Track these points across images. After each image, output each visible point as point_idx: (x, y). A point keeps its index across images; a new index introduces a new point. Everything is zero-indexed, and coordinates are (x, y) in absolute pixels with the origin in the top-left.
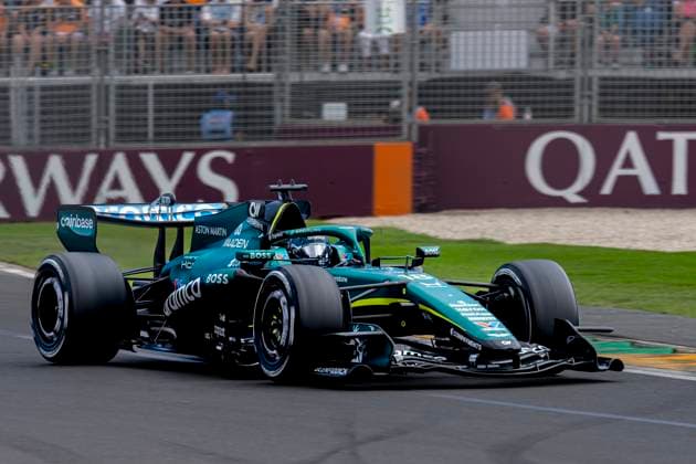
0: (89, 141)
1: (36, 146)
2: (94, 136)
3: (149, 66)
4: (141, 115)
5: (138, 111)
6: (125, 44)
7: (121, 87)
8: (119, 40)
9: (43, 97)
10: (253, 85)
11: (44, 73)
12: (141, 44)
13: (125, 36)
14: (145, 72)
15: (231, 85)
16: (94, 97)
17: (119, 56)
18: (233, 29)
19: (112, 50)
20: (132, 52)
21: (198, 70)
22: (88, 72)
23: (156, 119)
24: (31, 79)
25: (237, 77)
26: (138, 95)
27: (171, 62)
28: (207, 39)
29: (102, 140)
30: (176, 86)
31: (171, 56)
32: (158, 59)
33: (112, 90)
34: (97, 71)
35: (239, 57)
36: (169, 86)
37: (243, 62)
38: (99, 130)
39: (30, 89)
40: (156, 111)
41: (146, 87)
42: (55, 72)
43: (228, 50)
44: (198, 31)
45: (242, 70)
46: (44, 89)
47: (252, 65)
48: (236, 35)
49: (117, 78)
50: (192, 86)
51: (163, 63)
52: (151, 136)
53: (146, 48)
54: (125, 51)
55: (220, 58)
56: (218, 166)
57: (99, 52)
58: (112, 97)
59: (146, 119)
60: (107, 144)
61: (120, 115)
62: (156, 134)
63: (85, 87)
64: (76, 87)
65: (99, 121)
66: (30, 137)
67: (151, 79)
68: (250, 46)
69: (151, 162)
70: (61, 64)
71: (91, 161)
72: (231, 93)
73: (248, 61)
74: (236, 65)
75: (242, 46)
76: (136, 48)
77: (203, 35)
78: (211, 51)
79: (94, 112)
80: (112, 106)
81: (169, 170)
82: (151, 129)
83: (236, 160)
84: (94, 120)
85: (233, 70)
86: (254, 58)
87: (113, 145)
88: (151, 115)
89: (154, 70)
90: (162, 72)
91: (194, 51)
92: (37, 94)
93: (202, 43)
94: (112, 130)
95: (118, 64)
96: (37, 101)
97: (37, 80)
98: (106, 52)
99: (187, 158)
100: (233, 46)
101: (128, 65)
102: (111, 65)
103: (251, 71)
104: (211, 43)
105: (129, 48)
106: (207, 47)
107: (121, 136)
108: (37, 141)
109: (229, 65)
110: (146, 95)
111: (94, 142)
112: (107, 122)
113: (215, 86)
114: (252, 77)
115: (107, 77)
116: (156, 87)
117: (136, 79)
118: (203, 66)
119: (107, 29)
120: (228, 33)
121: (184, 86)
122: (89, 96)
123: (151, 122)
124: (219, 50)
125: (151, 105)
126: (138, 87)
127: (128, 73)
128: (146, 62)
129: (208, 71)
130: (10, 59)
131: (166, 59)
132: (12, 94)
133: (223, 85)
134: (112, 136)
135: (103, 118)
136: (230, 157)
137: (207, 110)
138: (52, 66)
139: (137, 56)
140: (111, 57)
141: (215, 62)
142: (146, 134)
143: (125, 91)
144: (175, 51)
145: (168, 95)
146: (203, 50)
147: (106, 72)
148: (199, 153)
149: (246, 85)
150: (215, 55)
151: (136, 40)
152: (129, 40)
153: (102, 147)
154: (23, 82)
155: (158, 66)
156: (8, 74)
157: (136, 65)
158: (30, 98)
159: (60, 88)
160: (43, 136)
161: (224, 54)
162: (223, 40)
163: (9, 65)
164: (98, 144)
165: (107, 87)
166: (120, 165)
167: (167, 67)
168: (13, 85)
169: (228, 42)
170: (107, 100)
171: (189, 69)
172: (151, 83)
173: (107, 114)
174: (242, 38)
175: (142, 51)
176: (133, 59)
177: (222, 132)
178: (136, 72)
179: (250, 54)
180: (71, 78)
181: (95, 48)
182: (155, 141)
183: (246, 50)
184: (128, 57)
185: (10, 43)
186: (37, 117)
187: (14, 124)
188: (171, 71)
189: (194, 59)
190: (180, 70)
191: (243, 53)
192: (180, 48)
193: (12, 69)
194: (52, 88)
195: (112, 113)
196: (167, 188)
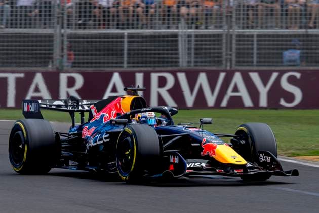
0: (221, 65)
1: (192, 67)
2: (224, 62)
3: (254, 25)
4: (251, 52)
5: (248, 49)
6: (242, 12)
7: (239, 36)
8: (238, 10)
9: (196, 41)
10: (312, 36)
11: (197, 28)
12: (250, 12)
13: (242, 8)
14: (252, 28)
15: (299, 36)
16: (224, 41)
17: (238, 19)
18: (301, 5)
19: (234, 15)
20: (245, 17)
21: (281, 27)
22: (221, 27)
23: (258, 54)
24: (190, 31)
25: (303, 31)
26: (248, 41)
27: (267, 23)
28: (287, 10)
29: (229, 64)
30: (269, 36)
31: (267, 19)
32: (260, 21)
33: (234, 37)
34: (226, 27)
35: (304, 21)
36: (265, 36)
37: (306, 23)
38: (226, 59)
39: (189, 36)
40: (258, 49)
41: (252, 36)
42: (203, 27)
43: (298, 16)
44: (282, 6)
45: (306, 28)
46: (197, 36)
47: (311, 25)
48: (303, 8)
49: (236, 31)
50: (278, 36)
51: (262, 23)
52: (255, 63)
53: (253, 15)
54: (241, 16)
55: (293, 21)
56: (292, 80)
57: (227, 16)
58: (234, 41)
59: (252, 54)
60: (231, 67)
61: (238, 51)
62: (257, 62)
63: (219, 35)
64: (214, 36)
65: (227, 55)
66: (189, 62)
67: (255, 32)
68: (311, 14)
69: (255, 77)
70: (206, 23)
71: (222, 75)
72: (300, 40)
73: (309, 22)
74: (303, 25)
75: (306, 15)
76: (248, 15)
77: (284, 8)
78: (289, 17)
79: (224, 49)
80: (234, 46)
81: (265, 82)
82: (255, 59)
83: (301, 76)
84: (224, 54)
85: (301, 28)
86: (312, 21)
87: (234, 67)
88: (255, 51)
89: (257, 27)
90: (262, 28)
91: (279, 17)
92: (193, 39)
93: (284, 12)
94: (234, 59)
95: (237, 23)
96: (193, 43)
97: (193, 31)
98: (231, 17)
99: (275, 75)
100: (301, 15)
101: (243, 24)
102: (234, 24)
103: (311, 28)
104: (289, 12)
105: (244, 14)
106: (286, 15)
107: (238, 62)
108: (192, 64)
109: (298, 25)
110: (253, 41)
111: (224, 66)
112: (231, 55)
113: (290, 36)
114: (310, 31)
115: (231, 31)
116: (258, 36)
117: (247, 32)
118: (284, 25)
119: (232, 4)
120: (298, 7)
121: (273, 36)
122: (221, 40)
123: (255, 55)
124: (293, 16)
125: (255, 46)
126: (248, 36)
127: (243, 28)
128: (253, 22)
129: (287, 28)
130: (178, 20)
131: (264, 21)
132: (180, 38)
133: (295, 36)
134: (234, 62)
135: (229, 53)
136: (298, 75)
137: (286, 49)
138: (201, 24)
139: (248, 19)
140: (234, 19)
141: (291, 23)
142: (252, 62)
143: (241, 38)
144: (269, 17)
145: (265, 40)
146: (284, 17)
147: (231, 27)
148: (281, 73)
149: (308, 36)
150: (291, 19)
151: (248, 10)
152: (244, 10)
153: (228, 68)
154: (185, 32)
155: (259, 25)
156: (177, 28)
157: (248, 24)
158: (189, 41)
159: (205, 36)
160: (196, 62)
161: (296, 19)
162: (295, 10)
163: (178, 23)
164: (226, 67)
165: (231, 36)
166: (238, 78)
167: (264, 25)
168: (180, 34)
169: (298, 12)
170: (231, 43)
171: (277, 27)
172: (256, 34)
173: (231, 51)
174: (306, 10)
175: (251, 17)
176: (245, 21)
177: (294, 61)
178: (248, 28)
179: (310, 19)
180: (212, 31)
181: (225, 14)
182: (257, 66)
183: (308, 16)
184: (243, 19)
185: (178, 11)
186: (193, 52)
187: (180, 55)
188: (267, 28)
189: (279, 21)
190: (272, 27)
191: (306, 18)
192: (272, 15)
193: (180, 25)
194: (202, 36)
195: (234, 49)
196: (263, 91)
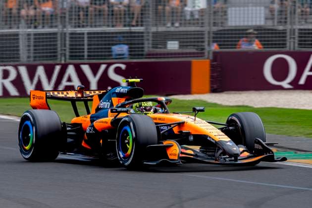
0: (56, 59)
1: (32, 62)
2: (59, 56)
3: (85, 24)
4: (82, 47)
5: (80, 45)
6: (74, 13)
7: (72, 34)
8: (71, 12)
9: (35, 39)
10: (135, 33)
11: (35, 27)
12: (81, 13)
13: (74, 10)
14: (83, 26)
15: (123, 33)
16: (59, 38)
17: (71, 19)
18: (125, 6)
19: (67, 16)
20: (77, 17)
21: (108, 26)
22: (56, 27)
23: (88, 49)
24: (29, 30)
25: (127, 29)
26: (80, 38)
28: (112, 11)
29: (63, 58)
30: (98, 33)
32: (89, 20)
33: (68, 36)
34: (60, 27)
35: (128, 20)
36: (94, 33)
37: (129, 22)
38: (61, 54)
39: (29, 35)
40: (89, 45)
41: (83, 34)
42: (40, 27)
43: (122, 16)
46: (35, 35)
47: (134, 23)
48: (126, 9)
49: (70, 29)
50: (106, 33)
51: (91, 23)
52: (86, 57)
53: (84, 15)
54: (74, 17)
55: (118, 20)
56: (118, 71)
57: (61, 17)
58: (68, 39)
59: (83, 49)
60: (65, 61)
61: (71, 47)
62: (89, 56)
63: (55, 34)
64: (50, 34)
65: (61, 50)
66: (29, 57)
67: (86, 30)
68: (133, 14)
69: (86, 69)
70: (43, 23)
71: (58, 68)
72: (124, 37)
74: (127, 24)
75: (129, 14)
76: (79, 15)
77: (111, 9)
78: (114, 17)
79: (59, 45)
80: (68, 43)
81: (95, 73)
82: (86, 54)
83: (127, 68)
84: (59, 49)
85: (125, 26)
86: (135, 20)
87: (68, 61)
88: (86, 47)
89: (87, 26)
90: (91, 26)
91: (106, 17)
92: (32, 37)
93: (110, 13)
94: (68, 54)
96: (32, 40)
97: (32, 31)
98: (65, 17)
99: (103, 67)
101: (75, 23)
102: (67, 24)
103: (133, 26)
104: (114, 13)
105: (75, 15)
106: (113, 15)
107: (72, 57)
108: (32, 59)
109: (123, 23)
110: (83, 38)
111: (59, 60)
112: (65, 50)
113: (116, 33)
114: (134, 29)
115: (65, 30)
116: (88, 34)
117: (79, 30)
118: (110, 24)
119: (65, 6)
120: (122, 8)
121: (102, 33)
122: (56, 38)
123: (86, 50)
124: (118, 16)
125: (86, 42)
126: (80, 34)
127: (75, 27)
128: (83, 22)
129: (113, 26)
130: (19, 21)
132: (20, 37)
133: (120, 33)
134: (67, 57)
135: (63, 50)
136: (123, 67)
139: (79, 19)
140: (67, 20)
142: (83, 56)
143: (74, 36)
144: (98, 17)
145: (94, 37)
146: (110, 17)
147: (64, 27)
148: (109, 65)
149: (131, 33)
150: (116, 18)
151: (79, 11)
152: (75, 11)
153: (63, 62)
154: (25, 31)
155: (89, 24)
156: (18, 28)
157: (79, 23)
158: (29, 39)
159: (43, 34)
160: (35, 57)
161: (120, 18)
163: (19, 24)
164: (61, 60)
165: (65, 34)
166: (71, 70)
167: (93, 24)
168: (21, 33)
169: (123, 13)
170: (65, 40)
171: (104, 25)
172: (86, 32)
173: (65, 46)
174: (129, 10)
175: (82, 17)
176: (77, 21)
178: (79, 27)
179: (133, 18)
180: (47, 30)
181: (59, 15)
182: (88, 59)
183: (131, 16)
185: (19, 13)
186: (32, 48)
187: (21, 52)
188: (96, 26)
189: (106, 20)
190: (100, 26)
191: (129, 18)
192: (100, 15)
193: (20, 25)
194: (39, 34)
195: (68, 46)
196: (94, 81)
